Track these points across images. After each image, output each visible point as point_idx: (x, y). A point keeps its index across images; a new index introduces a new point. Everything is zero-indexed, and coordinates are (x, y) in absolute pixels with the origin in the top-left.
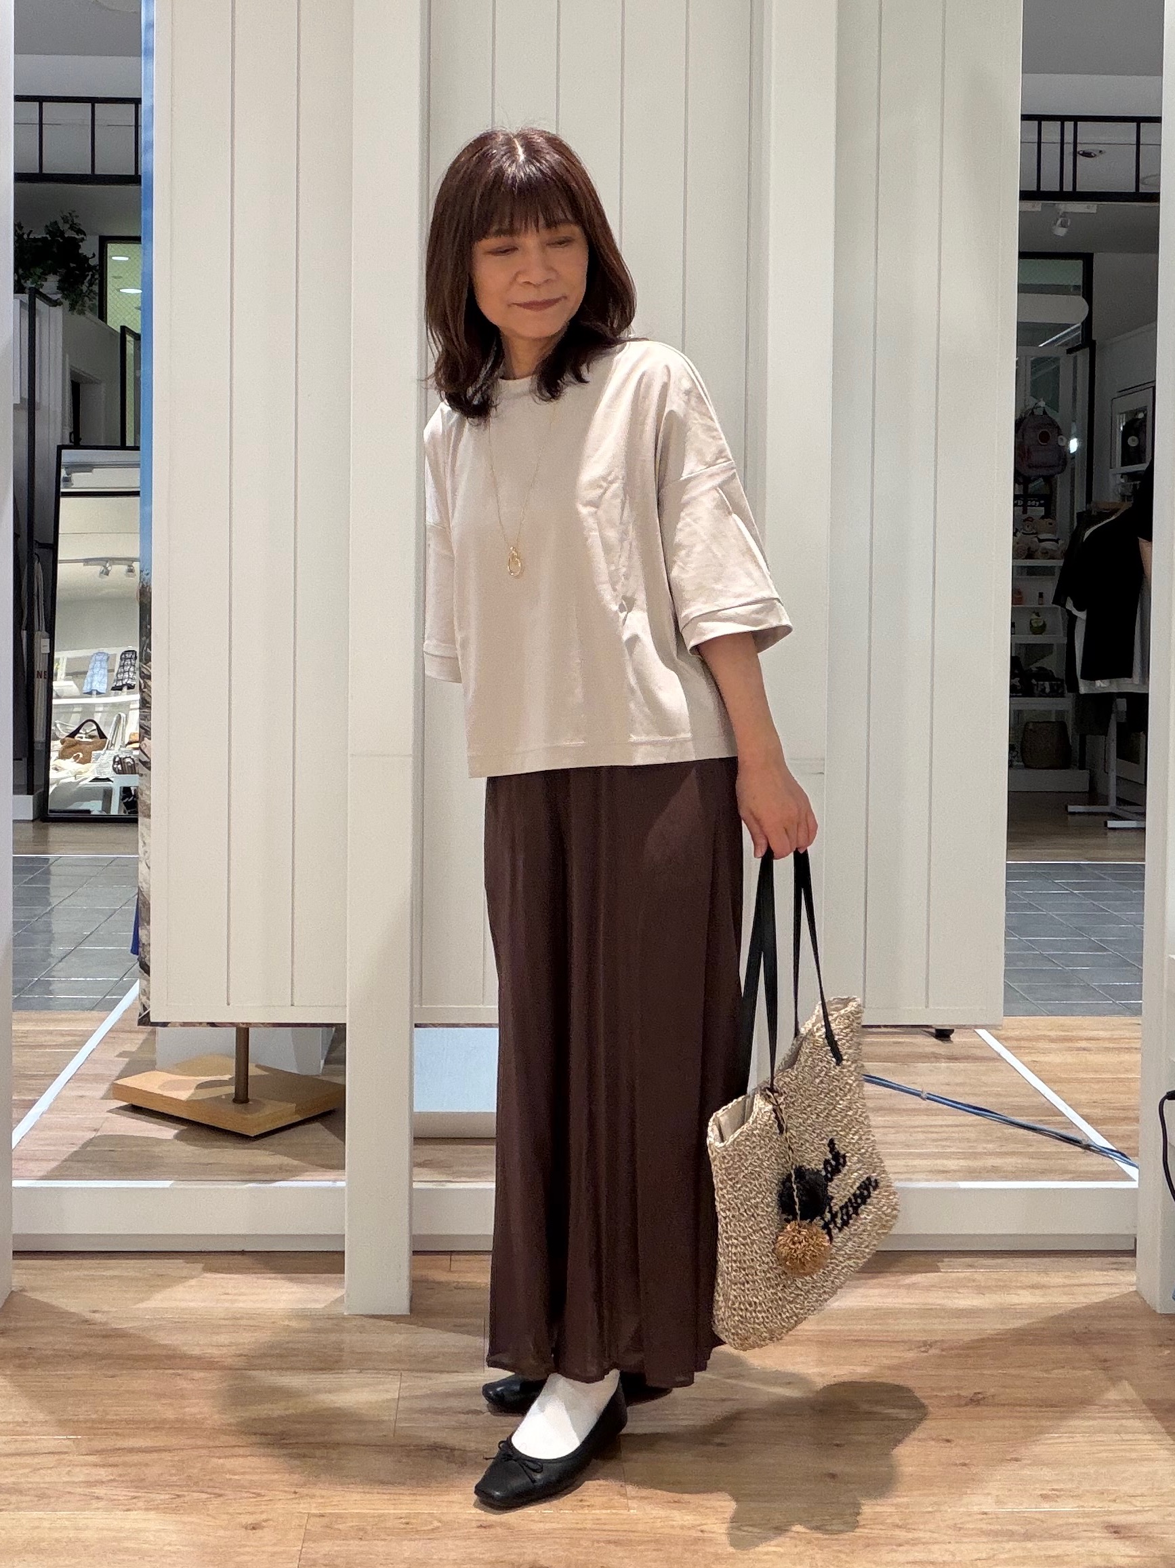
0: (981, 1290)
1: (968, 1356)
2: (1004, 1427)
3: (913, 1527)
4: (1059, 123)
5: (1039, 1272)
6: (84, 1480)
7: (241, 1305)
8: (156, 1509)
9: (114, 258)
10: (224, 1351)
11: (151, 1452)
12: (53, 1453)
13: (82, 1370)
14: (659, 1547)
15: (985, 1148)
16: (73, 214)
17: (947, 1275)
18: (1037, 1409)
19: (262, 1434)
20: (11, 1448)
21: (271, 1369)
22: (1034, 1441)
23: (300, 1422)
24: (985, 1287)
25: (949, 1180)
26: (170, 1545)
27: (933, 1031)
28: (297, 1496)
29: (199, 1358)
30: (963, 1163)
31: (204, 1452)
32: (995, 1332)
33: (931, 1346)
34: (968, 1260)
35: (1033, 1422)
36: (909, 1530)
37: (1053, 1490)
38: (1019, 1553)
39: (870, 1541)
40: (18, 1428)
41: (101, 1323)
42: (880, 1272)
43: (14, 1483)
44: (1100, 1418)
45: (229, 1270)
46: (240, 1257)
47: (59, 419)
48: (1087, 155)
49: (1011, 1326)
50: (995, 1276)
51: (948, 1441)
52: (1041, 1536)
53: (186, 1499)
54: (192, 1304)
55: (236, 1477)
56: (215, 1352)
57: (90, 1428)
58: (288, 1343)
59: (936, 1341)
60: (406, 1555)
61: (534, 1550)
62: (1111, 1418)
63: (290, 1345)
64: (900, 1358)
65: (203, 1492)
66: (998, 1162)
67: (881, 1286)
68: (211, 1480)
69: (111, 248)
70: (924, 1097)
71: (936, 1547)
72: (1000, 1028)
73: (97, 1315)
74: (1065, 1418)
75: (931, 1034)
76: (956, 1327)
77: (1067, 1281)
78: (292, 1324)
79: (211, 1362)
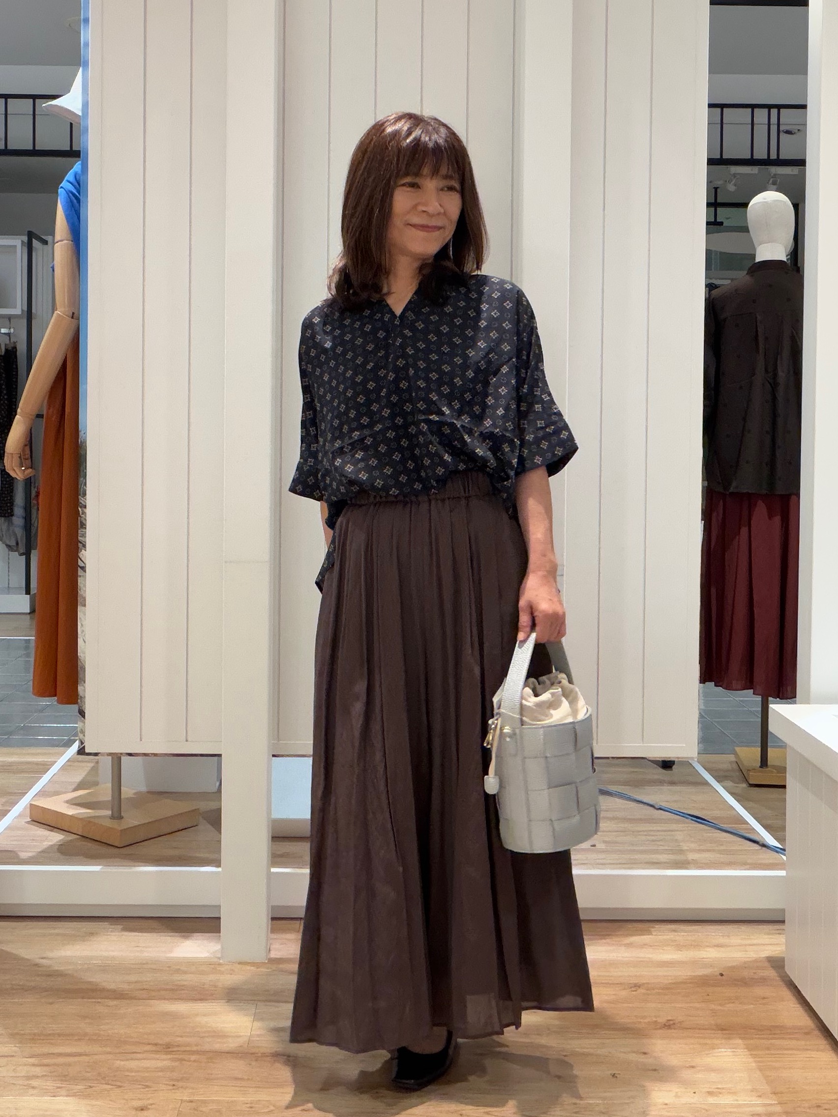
0: (679, 948)
1: (665, 994)
2: (686, 1044)
4: (767, 110)
5: (723, 936)
6: (26, 1075)
8: (74, 1096)
10: (132, 986)
11: (75, 1056)
12: (4, 1056)
13: (30, 999)
15: (688, 847)
17: (657, 937)
18: (713, 1032)
19: (154, 1044)
21: (165, 999)
22: (707, 1054)
23: (182, 1037)
24: (683, 946)
28: (174, 1087)
29: (114, 991)
30: (671, 857)
31: (110, 1057)
33: (639, 987)
34: (672, 927)
35: (708, 1041)
37: (718, 1088)
41: (47, 967)
44: (756, 1038)
45: (141, 930)
46: (147, 920)
48: (787, 132)
50: (691, 938)
51: (647, 1053)
54: (112, 954)
55: (133, 1074)
56: (126, 987)
57: (33, 1039)
59: (644, 984)
62: (764, 1039)
63: (179, 983)
64: (616, 995)
65: (107, 1084)
66: (697, 856)
68: (114, 1076)
73: (40, 960)
74: (729, 1038)
76: (658, 974)
77: (743, 942)
78: (182, 968)
79: (122, 994)
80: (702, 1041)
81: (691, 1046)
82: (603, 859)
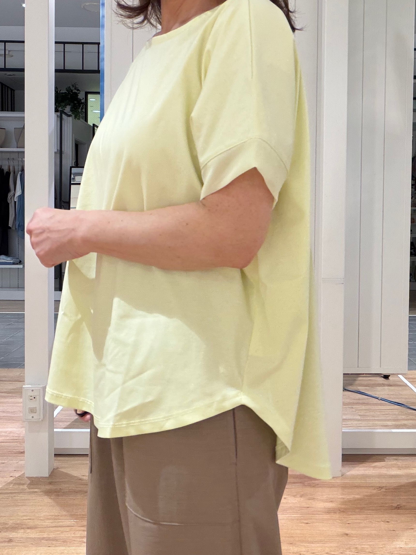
0: (399, 468)
1: (394, 491)
3: (375, 552)
9: (90, 100)
12: (68, 526)
15: (401, 417)
16: (76, 84)
17: (387, 463)
20: (54, 524)
24: (401, 467)
25: (388, 429)
27: (383, 375)
32: (405, 483)
33: (382, 488)
34: (394, 457)
40: (55, 517)
41: (85, 480)
42: (364, 462)
43: (54, 537)
47: (71, 157)
49: (410, 481)
50: (405, 463)
51: (388, 522)
59: (384, 486)
64: (371, 492)
66: (405, 422)
67: (364, 467)
69: (89, 96)
70: (379, 399)
72: (407, 375)
73: (83, 477)
75: (382, 377)
76: (392, 481)
81: (411, 518)
82: (361, 424)
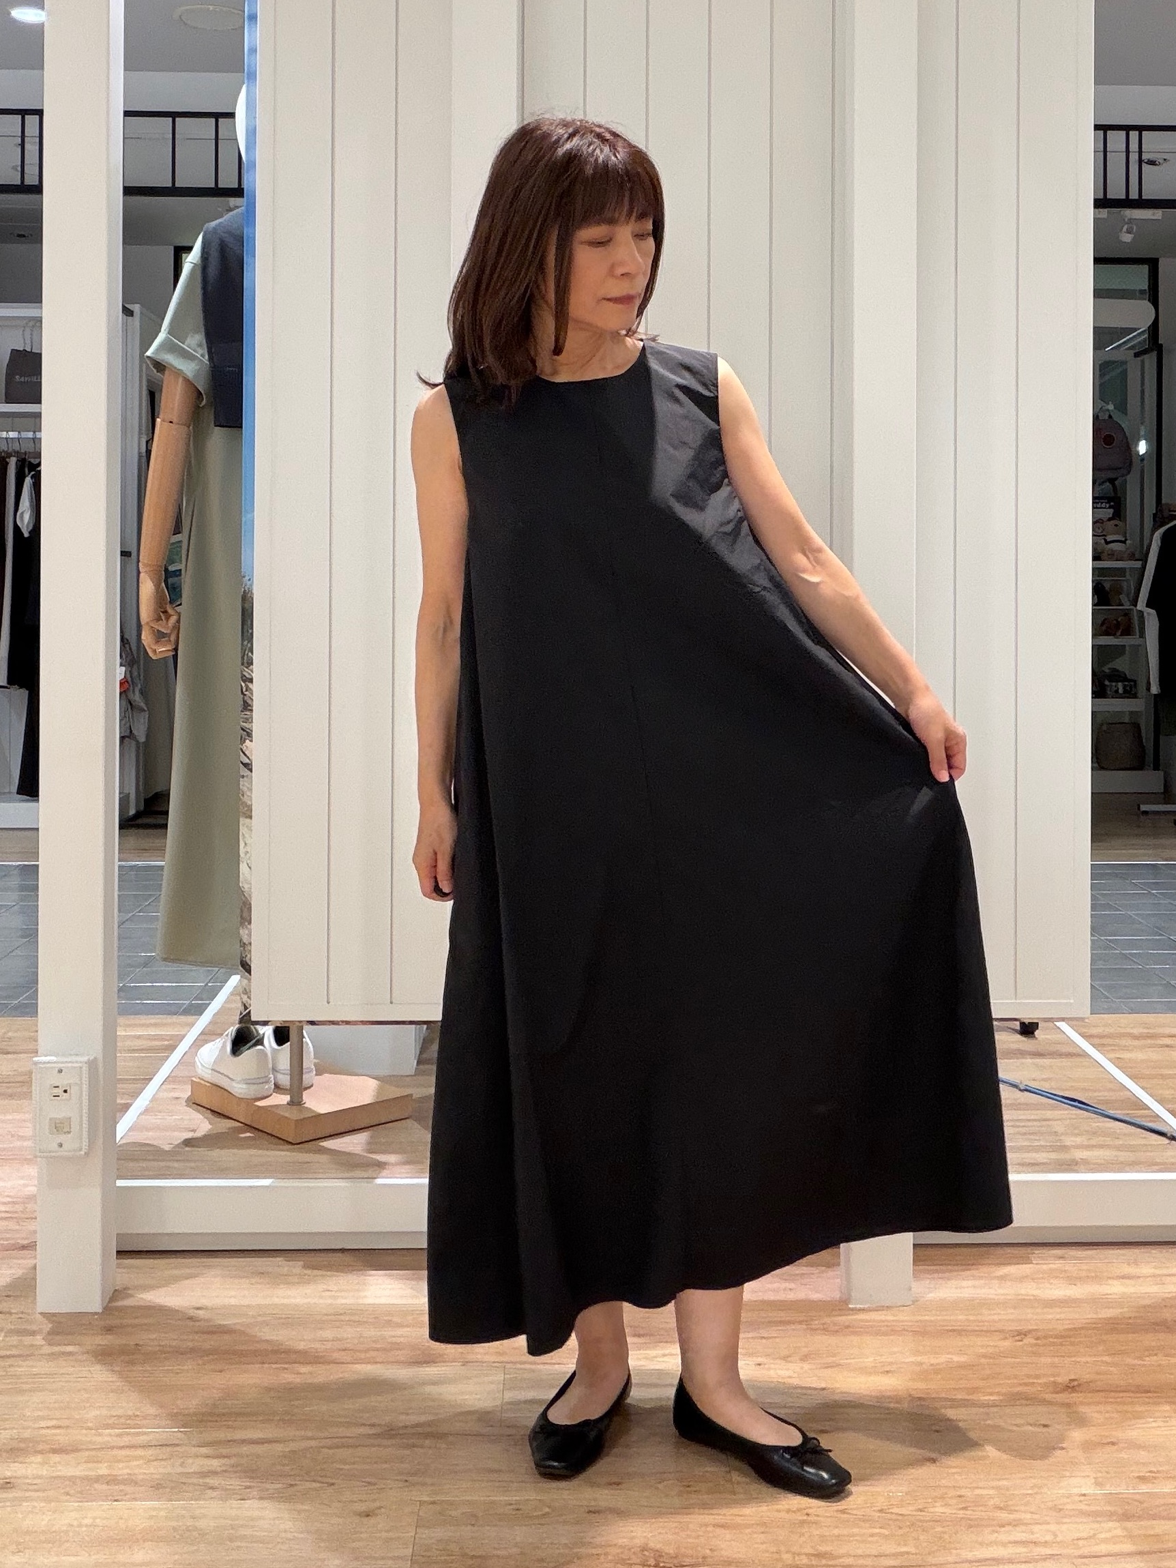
0: (1072, 1280)
1: (1061, 1345)
2: (1099, 1413)
3: (1012, 1508)
4: (1124, 133)
5: (1129, 1264)
6: (197, 1471)
7: (344, 1301)
8: (271, 1498)
10: (329, 1345)
11: (263, 1443)
12: (166, 1445)
13: (189, 1365)
14: (767, 1530)
15: (1073, 1141)
17: (1039, 1266)
18: (1132, 1395)
19: (369, 1425)
20: (126, 1440)
22: (1129, 1426)
23: (408, 1414)
24: (1076, 1278)
26: (285, 1531)
27: (1019, 1025)
28: (407, 1484)
29: (304, 1353)
30: (1053, 1156)
31: (313, 1443)
32: (1087, 1321)
33: (1025, 1335)
34: (1056, 1251)
35: (1129, 1408)
36: (1011, 1512)
37: (1150, 1472)
38: (1119, 1532)
39: (972, 1523)
40: (128, 1422)
41: (205, 1320)
42: (973, 1265)
43: (128, 1474)
45: (329, 1267)
46: (340, 1255)
48: (1152, 163)
49: (1104, 1316)
50: (1085, 1267)
51: (1045, 1426)
52: (1139, 1517)
53: (300, 1487)
54: (293, 1301)
55: (347, 1467)
56: (320, 1346)
57: (201, 1421)
58: (394, 1337)
59: (1030, 1331)
60: (518, 1539)
61: (645, 1534)
63: (394, 1340)
64: (995, 1346)
65: (314, 1481)
66: (1086, 1155)
67: (973, 1276)
68: (322, 1470)
71: (1036, 1528)
73: (201, 1312)
74: (1156, 1404)
75: (1017, 1028)
76: (1050, 1317)
77: (1158, 1272)
78: (395, 1319)
79: (316, 1357)
80: (1120, 1408)
81: (1107, 1415)
